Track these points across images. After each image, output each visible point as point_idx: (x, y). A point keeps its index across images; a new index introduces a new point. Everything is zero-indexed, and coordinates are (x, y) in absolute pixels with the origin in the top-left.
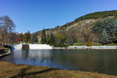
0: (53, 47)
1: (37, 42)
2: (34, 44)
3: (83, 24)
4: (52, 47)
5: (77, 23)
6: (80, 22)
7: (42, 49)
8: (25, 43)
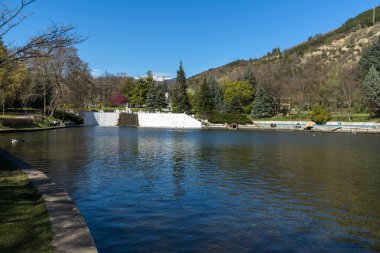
0: (206, 121)
1: (165, 106)
2: (154, 112)
3: (366, 40)
4: (203, 124)
5: (343, 37)
6: (358, 32)
7: (173, 126)
8: (128, 110)
